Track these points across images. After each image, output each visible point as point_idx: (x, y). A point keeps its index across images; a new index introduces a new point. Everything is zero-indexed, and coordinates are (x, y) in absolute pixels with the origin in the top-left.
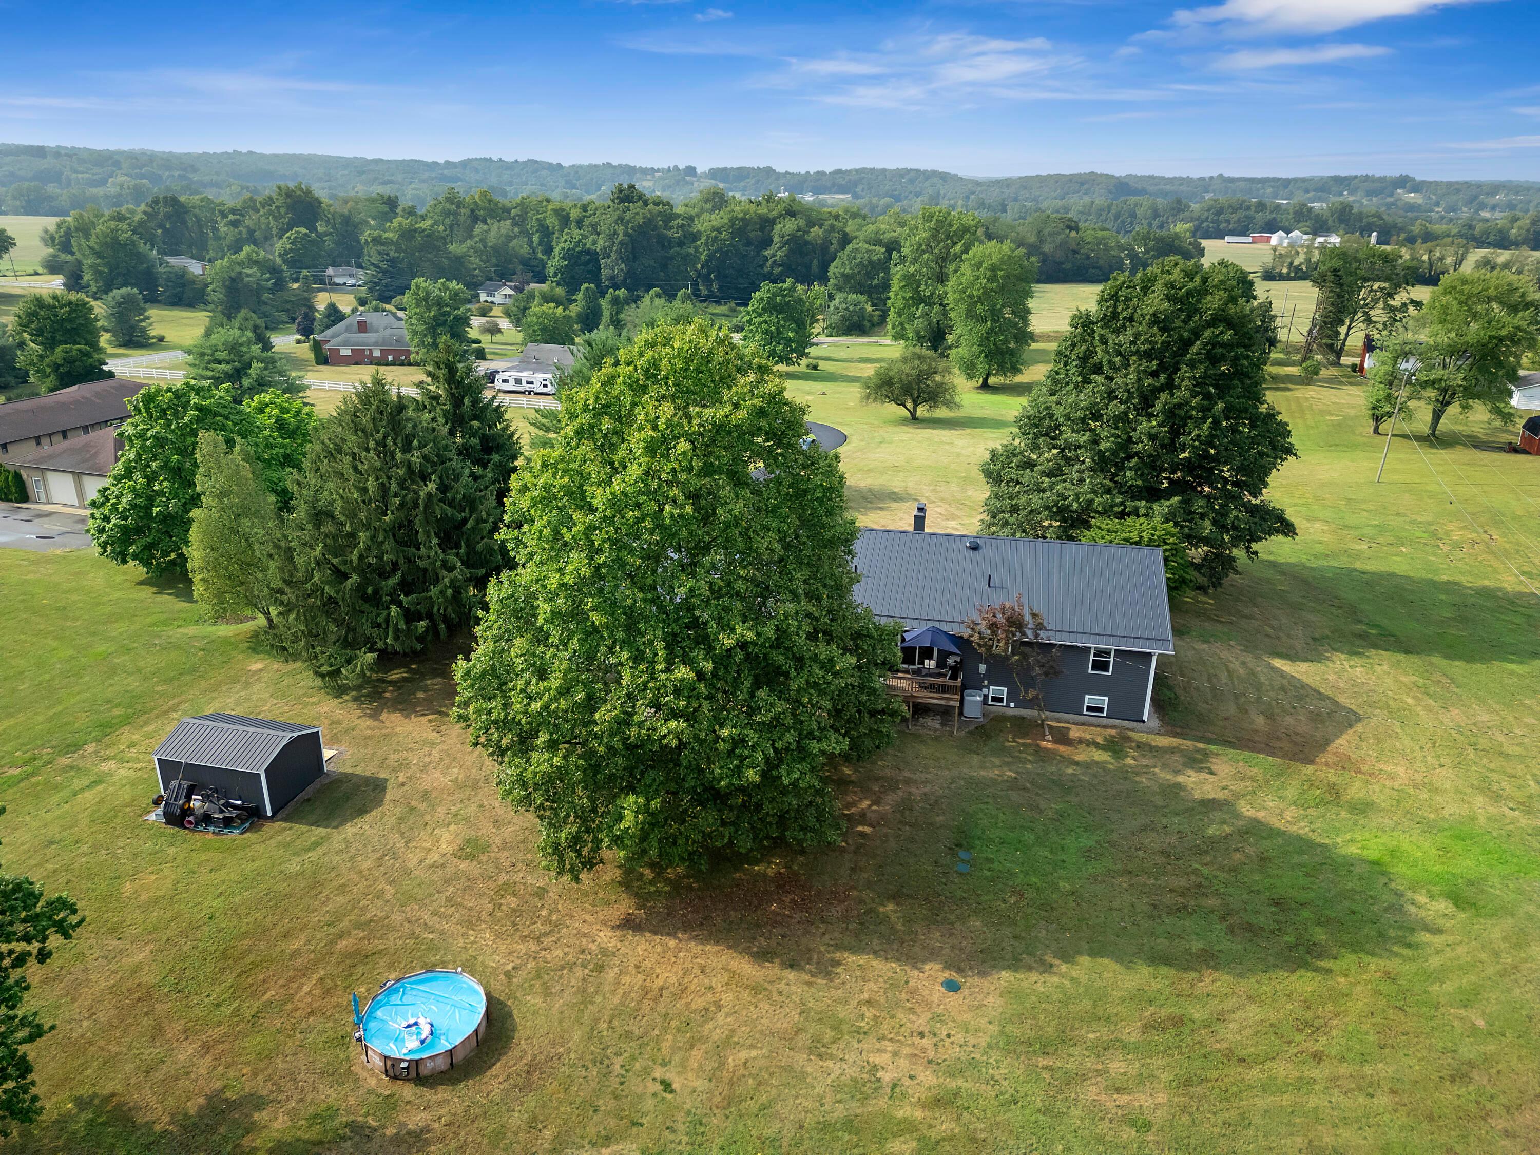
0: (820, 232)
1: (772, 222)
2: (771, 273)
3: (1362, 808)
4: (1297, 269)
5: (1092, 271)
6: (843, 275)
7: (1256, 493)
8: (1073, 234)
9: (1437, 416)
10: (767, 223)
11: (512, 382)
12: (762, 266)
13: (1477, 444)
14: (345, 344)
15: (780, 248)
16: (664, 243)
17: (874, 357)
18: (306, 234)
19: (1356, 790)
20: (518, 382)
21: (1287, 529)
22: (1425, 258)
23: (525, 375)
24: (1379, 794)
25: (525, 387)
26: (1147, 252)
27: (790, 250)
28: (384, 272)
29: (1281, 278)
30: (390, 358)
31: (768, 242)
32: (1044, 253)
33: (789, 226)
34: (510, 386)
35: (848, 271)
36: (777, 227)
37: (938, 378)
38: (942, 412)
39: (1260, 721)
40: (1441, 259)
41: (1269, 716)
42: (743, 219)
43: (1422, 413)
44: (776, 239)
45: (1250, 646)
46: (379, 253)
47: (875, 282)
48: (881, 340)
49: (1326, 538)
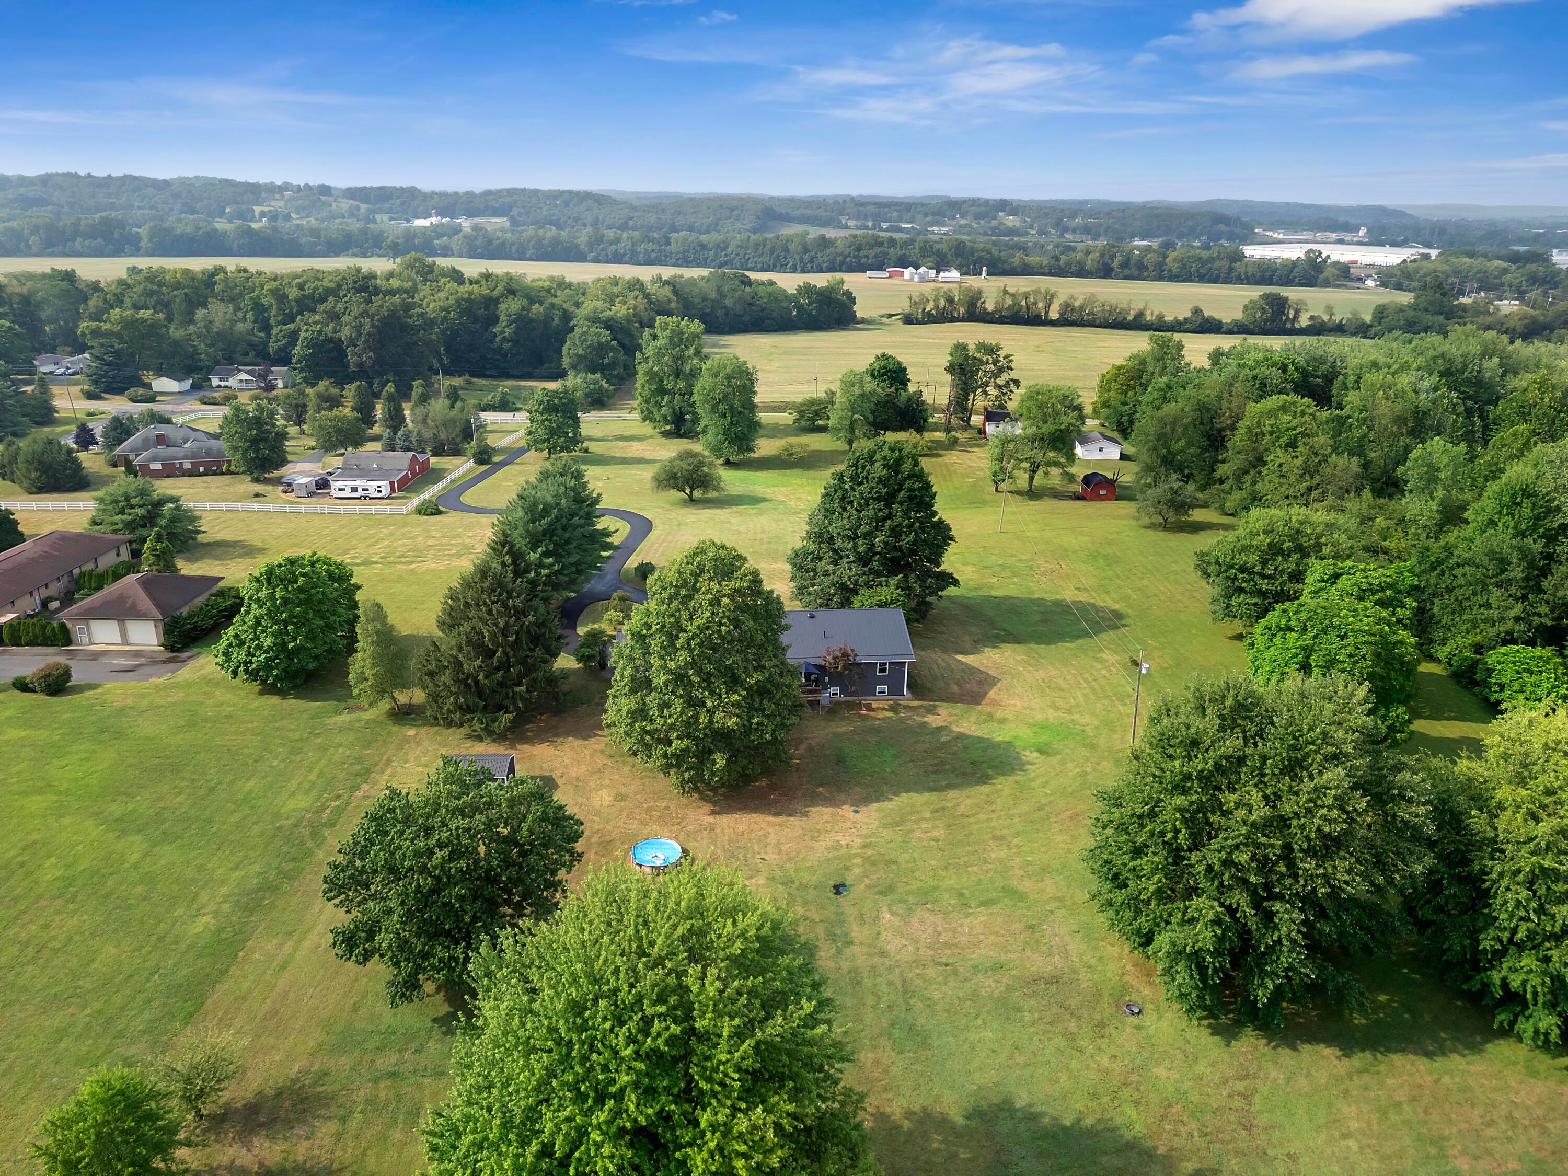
0: (541, 309)
1: (496, 301)
2: (501, 348)
3: (1002, 721)
4: (929, 314)
5: (767, 322)
6: (577, 355)
7: (938, 565)
8: (748, 289)
9: (1031, 479)
10: (491, 303)
11: (348, 490)
12: (491, 342)
14: (155, 459)
15: (508, 326)
16: (405, 329)
17: (626, 434)
18: (9, 328)
19: (999, 714)
20: (354, 489)
21: (956, 583)
22: (1023, 303)
23: (360, 483)
24: (1009, 714)
25: (360, 493)
26: (810, 304)
27: (517, 328)
28: (110, 364)
29: (918, 322)
30: (202, 469)
31: (495, 320)
32: (725, 307)
33: (511, 306)
34: (347, 493)
35: (581, 352)
36: (503, 306)
37: (705, 469)
38: (713, 494)
39: (955, 688)
40: (1035, 304)
41: (959, 684)
42: (467, 300)
44: (503, 318)
45: (945, 650)
46: (102, 345)
47: (606, 361)
48: (624, 414)
49: (975, 576)
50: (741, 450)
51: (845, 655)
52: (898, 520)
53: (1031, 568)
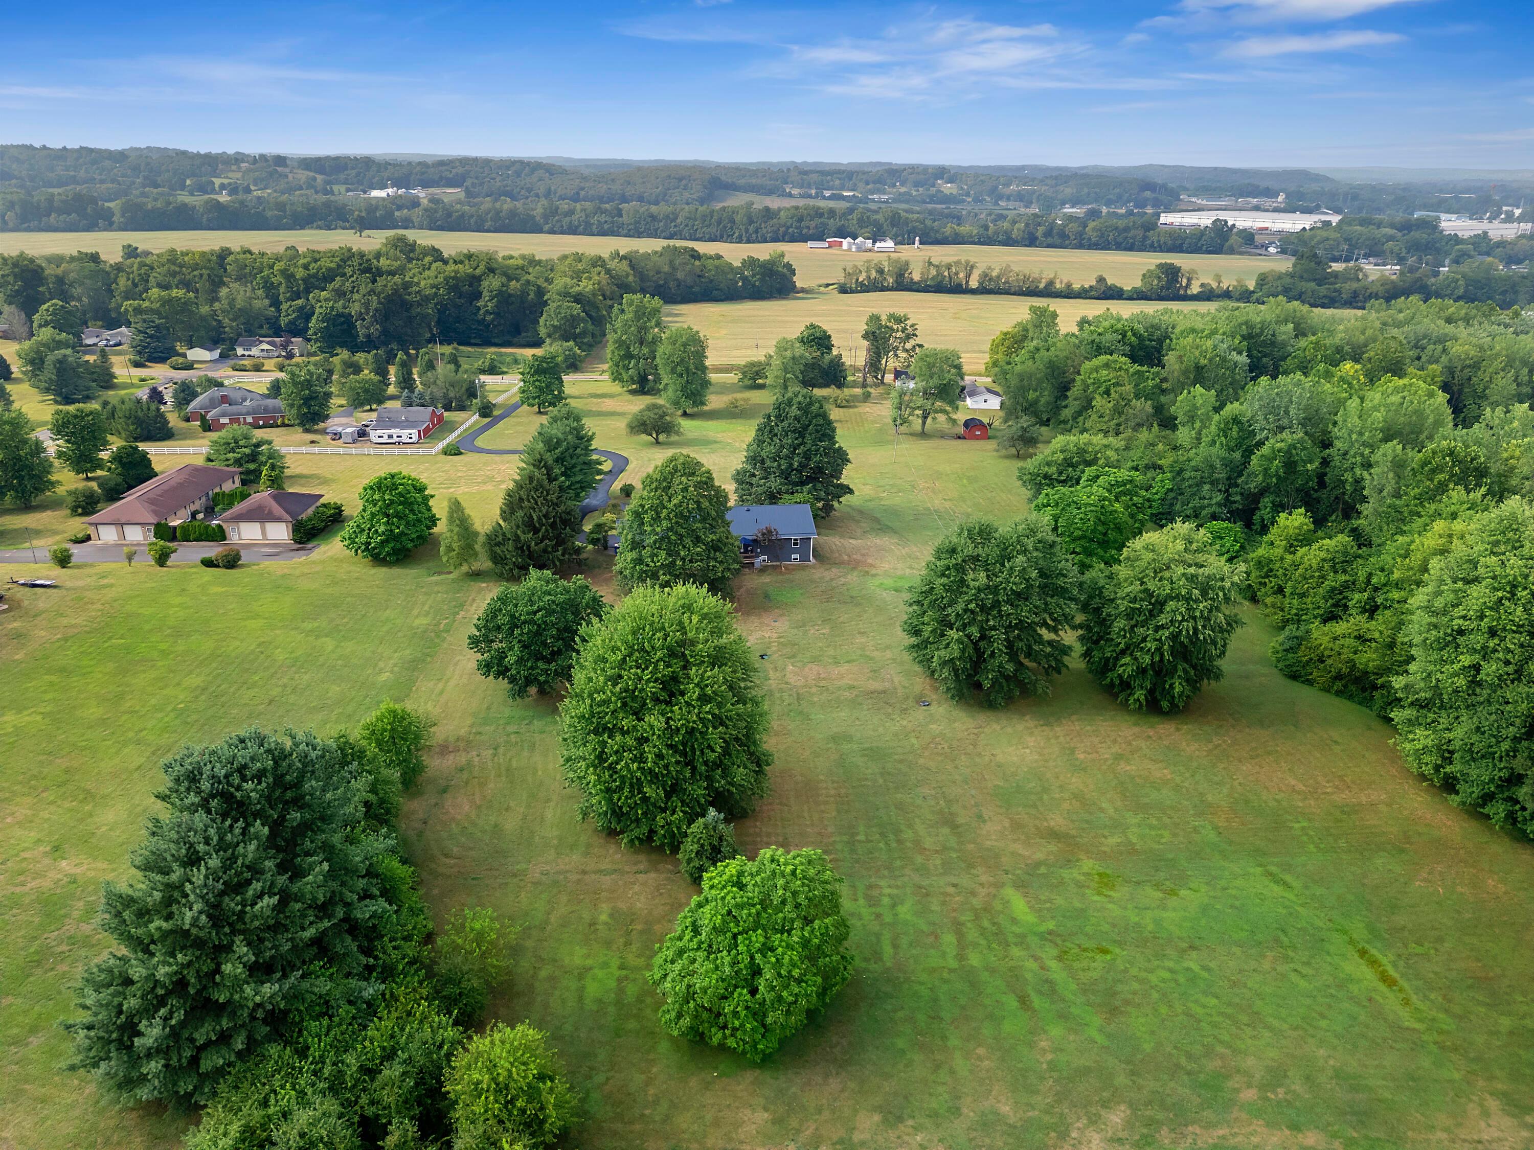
0: (518, 285)
1: (479, 279)
2: (484, 320)
3: (874, 575)
4: (862, 284)
5: (715, 292)
6: (553, 326)
7: (838, 479)
8: (697, 263)
9: (924, 423)
10: (475, 280)
11: (386, 437)
12: (476, 314)
13: (943, 436)
14: (224, 415)
15: (490, 300)
16: (406, 306)
17: (599, 392)
18: (62, 306)
19: (874, 571)
20: (390, 437)
21: (851, 491)
22: (946, 274)
23: (394, 432)
24: (879, 572)
25: (395, 439)
26: (754, 276)
27: (498, 302)
28: (151, 337)
29: (852, 292)
30: (261, 423)
31: (479, 295)
32: (677, 280)
33: (492, 283)
34: (385, 440)
35: (556, 323)
36: (485, 284)
37: (668, 418)
38: (674, 438)
39: (846, 558)
40: (957, 274)
41: (849, 556)
42: (453, 278)
43: (917, 423)
44: (485, 293)
45: (842, 536)
46: (144, 321)
47: (578, 330)
48: (595, 376)
49: (871, 492)
50: (695, 404)
51: (770, 532)
52: (808, 446)
53: (913, 487)
